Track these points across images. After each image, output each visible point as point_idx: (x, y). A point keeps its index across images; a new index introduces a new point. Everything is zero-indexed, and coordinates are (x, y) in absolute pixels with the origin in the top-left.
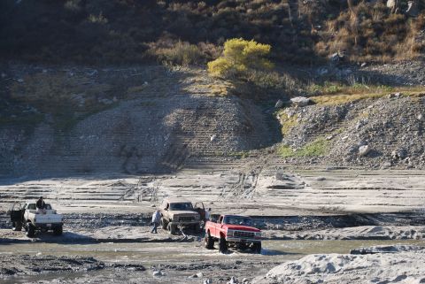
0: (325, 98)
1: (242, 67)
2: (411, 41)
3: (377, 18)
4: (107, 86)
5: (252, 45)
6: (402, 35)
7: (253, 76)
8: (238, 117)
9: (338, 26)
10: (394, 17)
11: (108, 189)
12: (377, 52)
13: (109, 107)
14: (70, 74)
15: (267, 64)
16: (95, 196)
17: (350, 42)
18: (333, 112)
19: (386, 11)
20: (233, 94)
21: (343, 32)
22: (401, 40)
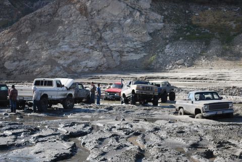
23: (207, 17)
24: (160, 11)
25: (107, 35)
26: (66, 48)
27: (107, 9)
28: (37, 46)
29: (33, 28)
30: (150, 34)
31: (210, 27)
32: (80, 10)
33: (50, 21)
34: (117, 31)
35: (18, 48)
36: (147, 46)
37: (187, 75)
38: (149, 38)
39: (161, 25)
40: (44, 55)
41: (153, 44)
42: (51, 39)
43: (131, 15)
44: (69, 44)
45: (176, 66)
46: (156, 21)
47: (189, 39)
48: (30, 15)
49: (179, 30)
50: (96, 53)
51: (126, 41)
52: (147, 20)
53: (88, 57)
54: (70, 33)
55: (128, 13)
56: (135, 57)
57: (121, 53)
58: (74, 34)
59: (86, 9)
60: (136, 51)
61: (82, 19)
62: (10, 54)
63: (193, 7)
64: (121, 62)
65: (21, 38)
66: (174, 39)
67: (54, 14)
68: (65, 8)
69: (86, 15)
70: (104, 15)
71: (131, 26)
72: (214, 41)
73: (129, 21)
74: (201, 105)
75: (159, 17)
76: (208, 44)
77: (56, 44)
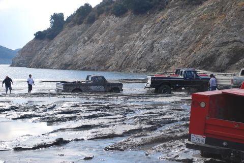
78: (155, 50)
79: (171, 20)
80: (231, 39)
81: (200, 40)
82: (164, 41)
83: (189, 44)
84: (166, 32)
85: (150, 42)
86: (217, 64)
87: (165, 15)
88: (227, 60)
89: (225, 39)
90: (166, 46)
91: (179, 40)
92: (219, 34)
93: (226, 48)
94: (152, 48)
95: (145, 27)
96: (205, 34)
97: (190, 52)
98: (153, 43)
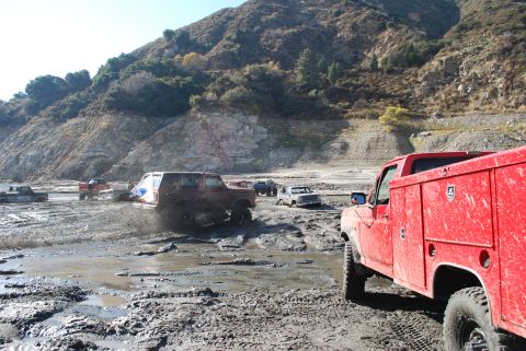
0: (436, 132)
1: (395, 119)
2: (472, 105)
3: (453, 95)
4: (331, 129)
5: (399, 110)
6: (467, 102)
7: (399, 122)
8: (398, 141)
9: (436, 99)
10: (463, 94)
11: (346, 174)
12: (456, 111)
13: (336, 137)
14: (314, 124)
15: (405, 117)
16: (340, 177)
17: (443, 107)
18: (442, 139)
19: (458, 92)
20: (392, 131)
21: (438, 101)
22: (467, 105)
23: (301, 128)
24: (265, 126)
25: (224, 144)
26: (191, 155)
27: (224, 124)
28: (168, 154)
29: (166, 139)
30: (258, 143)
31: (303, 137)
32: (202, 125)
33: (178, 134)
34: (232, 141)
35: (154, 155)
36: (255, 153)
37: (286, 175)
38: (257, 146)
39: (266, 136)
40: (174, 161)
41: (261, 150)
42: (179, 148)
43: (242, 128)
44: (194, 152)
45: (277, 167)
46: (261, 133)
47: (288, 147)
48: (163, 129)
49: (280, 140)
50: (215, 158)
51: (239, 149)
52: (255, 132)
53: (209, 161)
54: (194, 143)
55: (239, 126)
56: (246, 161)
57: (235, 158)
58: (197, 145)
59: (206, 124)
60: (246, 156)
61: (204, 132)
62: (146, 160)
63: (290, 121)
64: (235, 165)
65: (156, 147)
66: (276, 146)
67: (182, 129)
68: (190, 124)
69: (207, 129)
70: (222, 129)
71: (242, 137)
72: (306, 148)
73: (240, 133)
74: (296, 197)
75: (265, 130)
76: (302, 150)
77: (183, 151)
78: (21, 162)
79: (36, 135)
80: (97, 154)
81: (67, 154)
82: (30, 154)
83: (56, 158)
84: (32, 145)
85: (14, 154)
86: (85, 176)
87: (28, 130)
88: (94, 172)
89: (91, 154)
90: (33, 158)
91: (45, 154)
92: (85, 148)
93: (93, 162)
94: (17, 159)
95: (7, 139)
96: (71, 149)
97: (58, 165)
98: (18, 156)
